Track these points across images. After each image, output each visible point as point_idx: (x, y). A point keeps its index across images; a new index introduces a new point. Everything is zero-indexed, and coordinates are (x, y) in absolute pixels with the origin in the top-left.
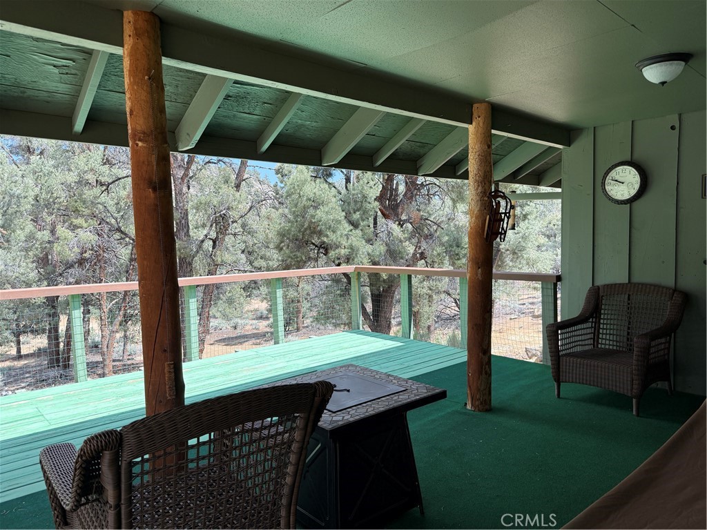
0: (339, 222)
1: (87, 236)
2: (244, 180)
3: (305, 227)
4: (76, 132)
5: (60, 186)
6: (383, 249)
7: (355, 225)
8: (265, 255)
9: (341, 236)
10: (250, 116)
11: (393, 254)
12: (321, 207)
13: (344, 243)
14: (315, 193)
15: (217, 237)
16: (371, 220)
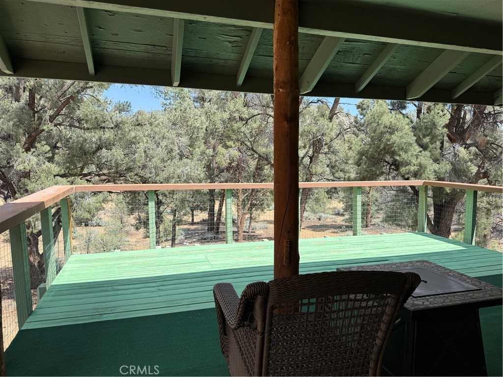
0: (411, 145)
1: (234, 153)
2: (336, 114)
3: (381, 148)
4: (238, 85)
5: (219, 122)
6: (449, 167)
7: (424, 147)
8: (344, 169)
9: (412, 156)
10: (353, 65)
11: (458, 172)
12: (396, 132)
13: (414, 161)
14: (391, 122)
15: (313, 156)
16: (438, 143)
